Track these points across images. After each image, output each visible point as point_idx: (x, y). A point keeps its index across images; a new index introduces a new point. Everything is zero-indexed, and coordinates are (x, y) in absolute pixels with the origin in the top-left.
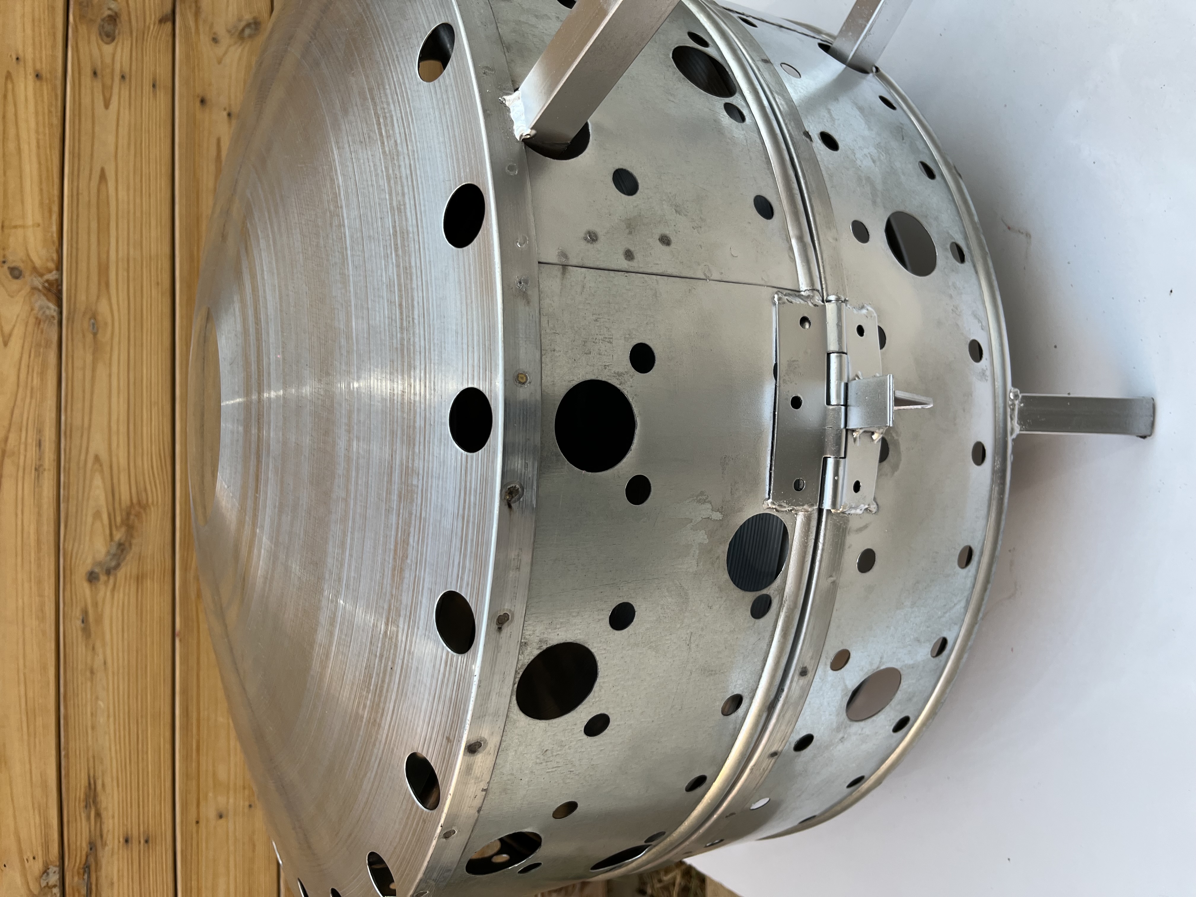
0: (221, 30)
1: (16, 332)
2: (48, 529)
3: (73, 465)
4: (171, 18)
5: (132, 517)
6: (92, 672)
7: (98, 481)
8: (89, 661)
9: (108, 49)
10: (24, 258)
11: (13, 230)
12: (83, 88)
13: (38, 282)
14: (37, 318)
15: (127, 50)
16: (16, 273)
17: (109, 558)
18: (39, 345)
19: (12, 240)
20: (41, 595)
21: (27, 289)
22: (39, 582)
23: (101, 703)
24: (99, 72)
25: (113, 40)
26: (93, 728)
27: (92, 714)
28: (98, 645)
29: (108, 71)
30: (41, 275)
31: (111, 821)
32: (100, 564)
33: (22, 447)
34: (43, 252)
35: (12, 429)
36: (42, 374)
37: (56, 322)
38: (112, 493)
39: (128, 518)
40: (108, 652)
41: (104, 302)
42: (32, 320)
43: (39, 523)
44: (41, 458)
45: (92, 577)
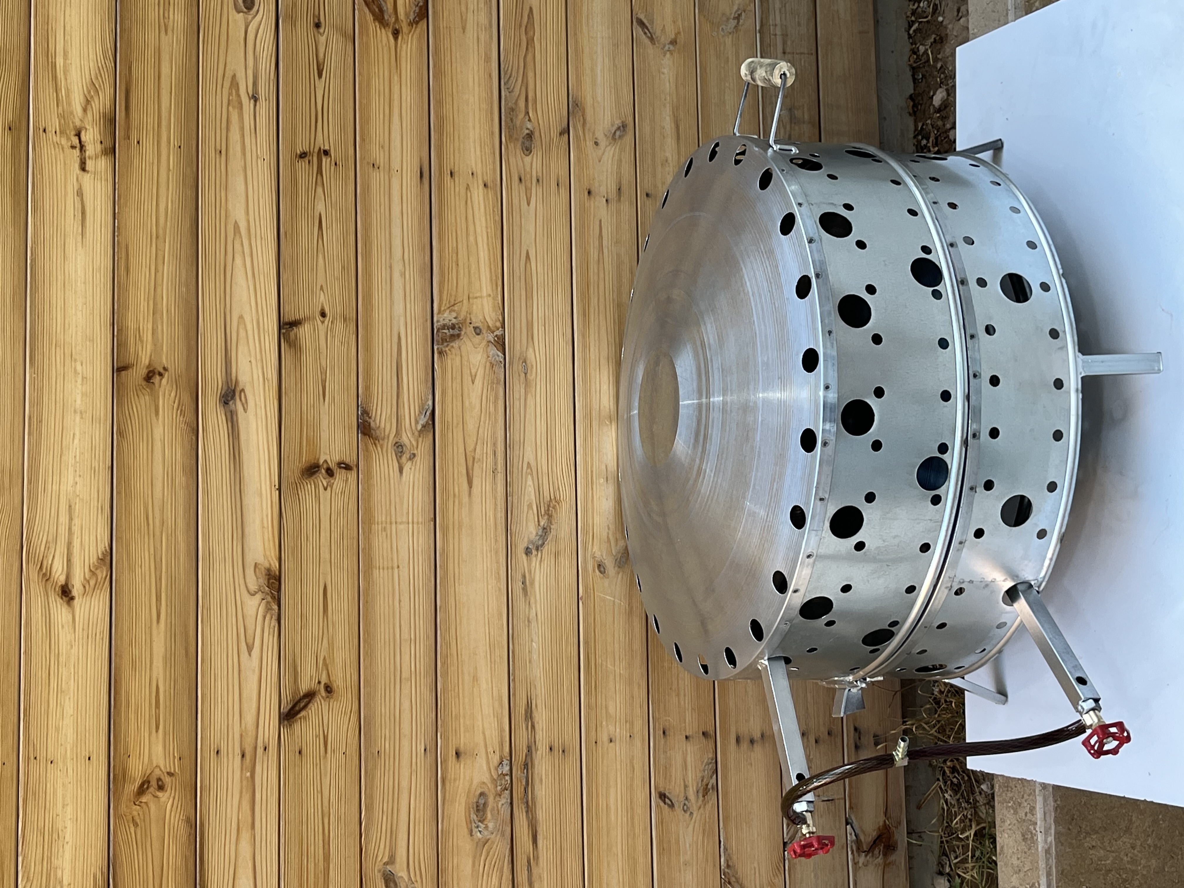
0: (600, 136)
1: (479, 373)
2: (501, 515)
3: (515, 470)
4: (566, 129)
5: (551, 509)
6: (529, 621)
7: (530, 482)
8: (527, 613)
9: (528, 159)
10: (482, 320)
11: (475, 300)
12: (513, 191)
13: (491, 337)
14: (491, 363)
15: (540, 158)
16: (478, 331)
17: (537, 538)
18: (493, 383)
19: (475, 307)
20: (497, 562)
21: (484, 343)
22: (497, 553)
23: (534, 644)
24: (523, 178)
25: (531, 152)
26: (530, 662)
27: (529, 651)
28: (532, 601)
29: (528, 176)
30: (493, 332)
31: (541, 733)
32: (532, 542)
33: (485, 455)
34: (493, 315)
35: (479, 442)
36: (496, 402)
37: (502, 365)
38: (539, 491)
39: (548, 510)
40: (538, 607)
41: (531, 350)
42: (488, 364)
43: (495, 509)
44: (496, 464)
45: (528, 552)
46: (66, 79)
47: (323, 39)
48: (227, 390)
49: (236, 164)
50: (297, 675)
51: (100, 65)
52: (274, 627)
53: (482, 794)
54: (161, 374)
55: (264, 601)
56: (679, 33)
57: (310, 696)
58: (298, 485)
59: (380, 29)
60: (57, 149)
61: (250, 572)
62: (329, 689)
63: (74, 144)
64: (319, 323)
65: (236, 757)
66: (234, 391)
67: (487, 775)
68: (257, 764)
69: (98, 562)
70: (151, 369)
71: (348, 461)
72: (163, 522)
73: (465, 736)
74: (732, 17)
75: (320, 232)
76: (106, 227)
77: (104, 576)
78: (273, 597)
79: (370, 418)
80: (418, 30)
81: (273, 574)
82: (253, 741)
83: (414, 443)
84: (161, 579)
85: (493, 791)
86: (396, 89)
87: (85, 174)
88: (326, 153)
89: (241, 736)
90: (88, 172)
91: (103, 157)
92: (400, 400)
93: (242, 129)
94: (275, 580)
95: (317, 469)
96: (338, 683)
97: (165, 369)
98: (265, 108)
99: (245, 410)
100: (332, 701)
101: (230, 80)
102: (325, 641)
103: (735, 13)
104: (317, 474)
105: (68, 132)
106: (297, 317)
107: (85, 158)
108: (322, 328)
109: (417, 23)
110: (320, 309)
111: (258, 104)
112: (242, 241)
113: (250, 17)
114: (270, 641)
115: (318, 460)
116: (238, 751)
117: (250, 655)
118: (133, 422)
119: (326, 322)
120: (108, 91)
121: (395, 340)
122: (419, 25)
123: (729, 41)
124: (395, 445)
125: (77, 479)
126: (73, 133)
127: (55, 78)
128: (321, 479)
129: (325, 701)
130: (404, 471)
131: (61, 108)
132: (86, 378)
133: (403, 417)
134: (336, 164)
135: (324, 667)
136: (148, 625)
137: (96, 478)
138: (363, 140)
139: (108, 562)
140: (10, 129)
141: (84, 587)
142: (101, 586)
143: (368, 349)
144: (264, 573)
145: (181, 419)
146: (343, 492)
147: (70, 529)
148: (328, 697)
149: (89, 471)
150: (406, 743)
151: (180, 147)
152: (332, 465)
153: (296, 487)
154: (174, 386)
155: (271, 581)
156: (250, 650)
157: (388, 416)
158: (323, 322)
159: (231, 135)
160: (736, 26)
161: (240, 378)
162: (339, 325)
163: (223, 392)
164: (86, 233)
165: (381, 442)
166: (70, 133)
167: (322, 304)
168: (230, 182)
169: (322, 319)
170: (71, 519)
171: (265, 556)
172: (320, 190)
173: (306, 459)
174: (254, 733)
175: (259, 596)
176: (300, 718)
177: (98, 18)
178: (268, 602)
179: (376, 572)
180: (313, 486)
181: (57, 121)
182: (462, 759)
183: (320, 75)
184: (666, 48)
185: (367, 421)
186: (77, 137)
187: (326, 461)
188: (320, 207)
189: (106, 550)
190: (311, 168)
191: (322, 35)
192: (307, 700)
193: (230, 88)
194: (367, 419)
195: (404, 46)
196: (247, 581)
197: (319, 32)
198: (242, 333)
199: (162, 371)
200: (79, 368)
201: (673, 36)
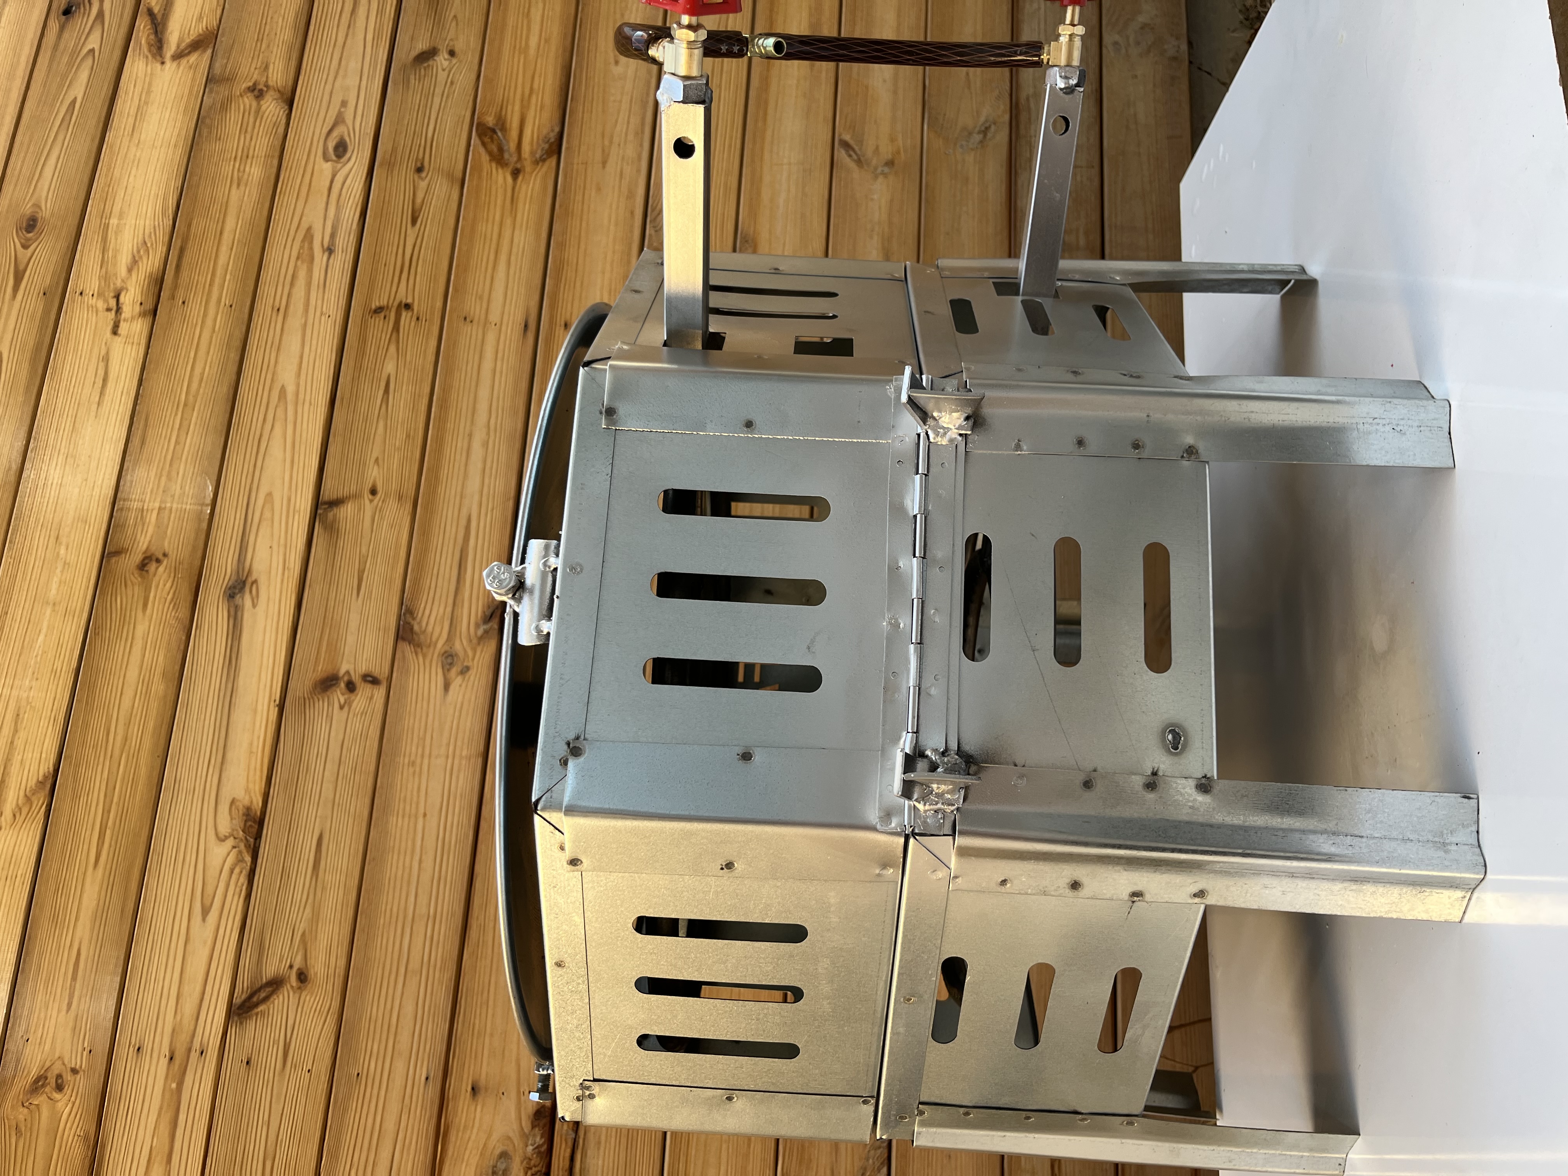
46: (116, 239)
47: (423, 184)
48: (236, 581)
49: (295, 321)
50: (263, 955)
51: (157, 223)
52: (243, 885)
53: (504, 1155)
54: (158, 561)
55: (234, 850)
56: (898, 152)
57: (276, 984)
58: (307, 702)
59: (497, 169)
60: (90, 312)
61: (224, 808)
62: (302, 977)
63: (110, 306)
64: (367, 502)
65: (162, 1059)
66: (244, 583)
67: (515, 1126)
68: (188, 1072)
69: (36, 784)
70: (148, 554)
71: (376, 673)
72: (126, 740)
73: (488, 1064)
74: (977, 130)
75: (385, 396)
76: (128, 393)
77: (41, 802)
78: (247, 846)
79: (414, 619)
80: (545, 169)
81: (252, 814)
82: (188, 1039)
83: (470, 653)
84: (109, 812)
85: (521, 1151)
86: (507, 234)
87: (116, 337)
88: (408, 306)
89: (174, 1030)
90: (120, 335)
91: (140, 319)
92: (459, 597)
93: (309, 284)
94: (255, 822)
95: (334, 682)
96: (318, 968)
97: (165, 555)
98: (342, 260)
99: (254, 606)
100: (304, 994)
101: (304, 232)
102: (308, 910)
103: (982, 125)
104: (334, 688)
105: (107, 294)
106: (340, 495)
107: (119, 321)
108: (368, 508)
109: (544, 160)
110: (370, 486)
111: (332, 256)
112: (286, 408)
113: (339, 165)
114: (235, 905)
115: (339, 670)
116: (166, 1051)
117: (204, 920)
118: (114, 616)
119: (376, 502)
120: (161, 249)
121: (463, 522)
122: (547, 163)
123: (970, 158)
124: (443, 655)
125: (34, 683)
126: (112, 294)
127: (105, 239)
128: (338, 695)
129: (294, 992)
130: (452, 688)
131: (104, 270)
132: (69, 564)
133: (459, 619)
134: (418, 319)
135: (301, 947)
136: (83, 869)
137: (56, 682)
138: (456, 290)
139: (48, 786)
140: (44, 294)
141: (14, 816)
142: (34, 815)
143: (426, 534)
144: (241, 812)
145: (173, 614)
146: (364, 713)
147: (12, 743)
148: (299, 988)
149: (48, 675)
150: (400, 1066)
151: (231, 306)
152: (356, 679)
153: (304, 703)
154: (172, 575)
155: (249, 823)
156: (205, 912)
157: (438, 618)
158: (371, 501)
159: (295, 290)
160: (981, 142)
161: (255, 566)
162: (392, 505)
163: (230, 583)
164: (103, 402)
165: (425, 649)
166: (109, 295)
167: (375, 481)
168: (283, 343)
169: (370, 497)
170: (16, 731)
171: (247, 790)
172: (393, 348)
173: (322, 670)
174: (192, 1028)
175: (230, 842)
176: (257, 1014)
177: (165, 176)
178: (240, 852)
179: (393, 820)
180: (326, 704)
181: (97, 283)
182: (480, 1099)
183: (414, 221)
184: (879, 170)
185: (409, 623)
186: (115, 300)
187: (348, 672)
188: (390, 367)
189: (49, 772)
190: (386, 325)
191: (423, 179)
192: (270, 989)
193: (303, 241)
194: (410, 620)
195: (524, 187)
196: (218, 821)
197: (420, 177)
198: (267, 514)
199: (161, 557)
200: (63, 552)
201: (890, 157)
